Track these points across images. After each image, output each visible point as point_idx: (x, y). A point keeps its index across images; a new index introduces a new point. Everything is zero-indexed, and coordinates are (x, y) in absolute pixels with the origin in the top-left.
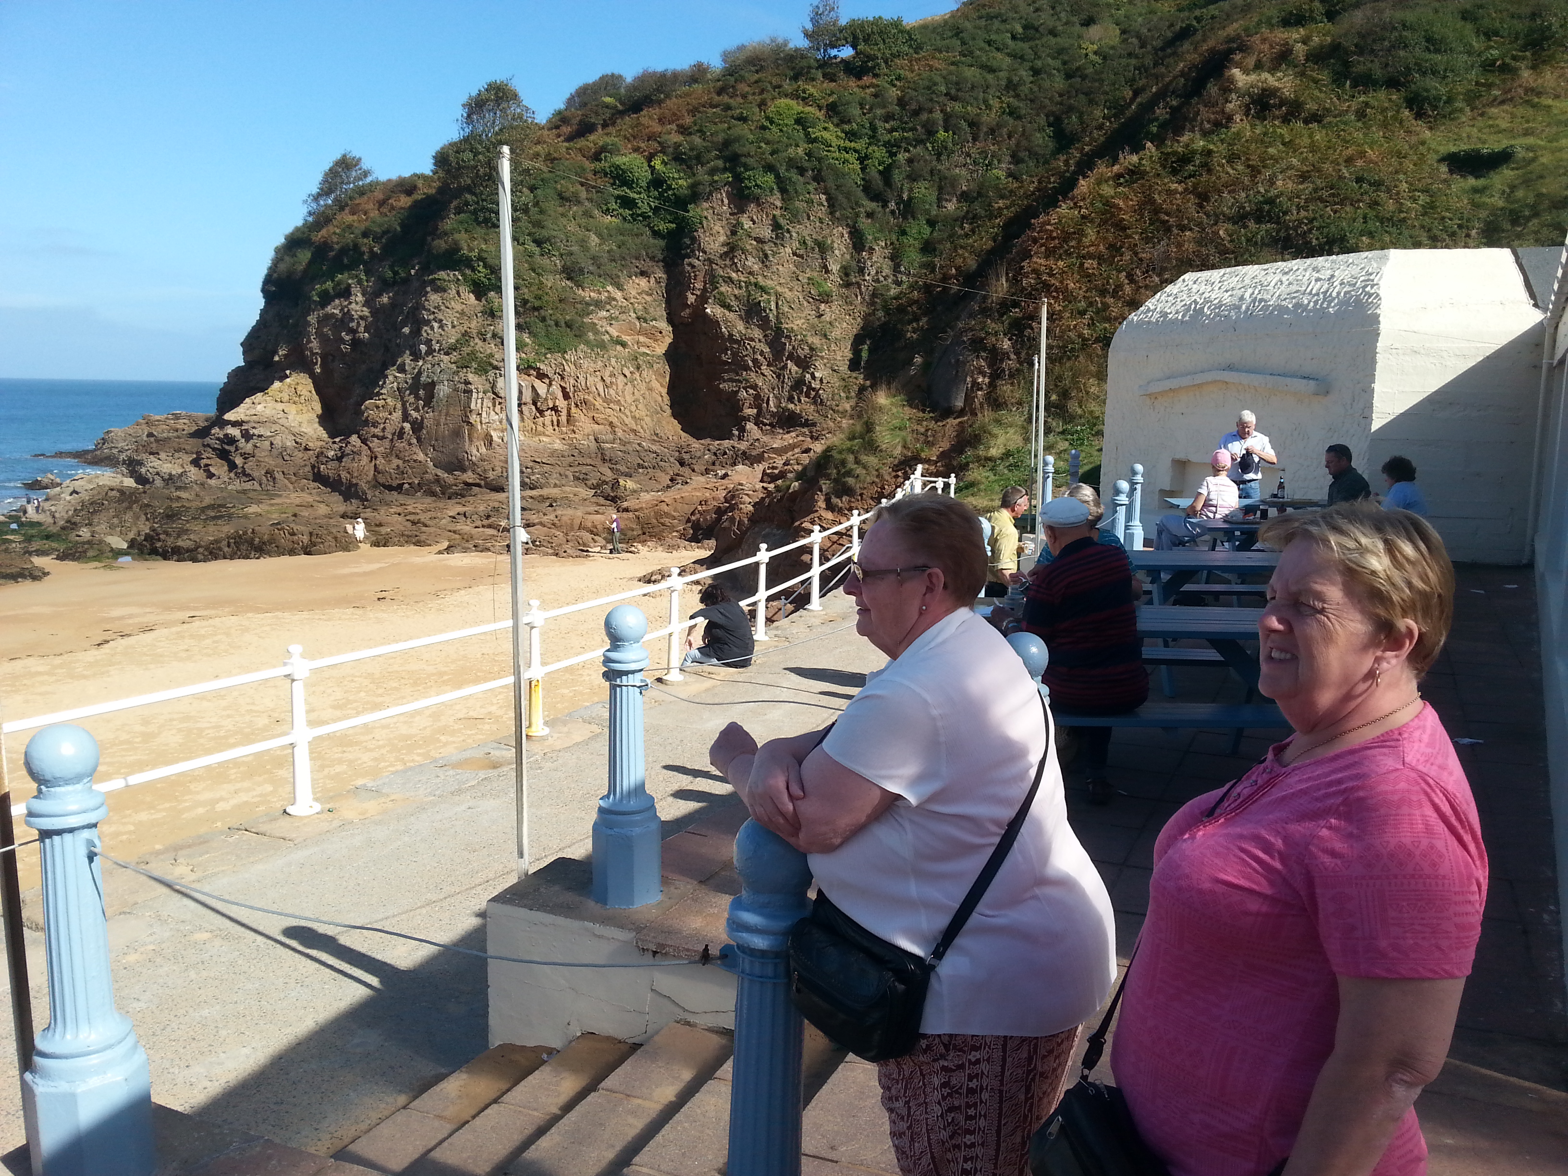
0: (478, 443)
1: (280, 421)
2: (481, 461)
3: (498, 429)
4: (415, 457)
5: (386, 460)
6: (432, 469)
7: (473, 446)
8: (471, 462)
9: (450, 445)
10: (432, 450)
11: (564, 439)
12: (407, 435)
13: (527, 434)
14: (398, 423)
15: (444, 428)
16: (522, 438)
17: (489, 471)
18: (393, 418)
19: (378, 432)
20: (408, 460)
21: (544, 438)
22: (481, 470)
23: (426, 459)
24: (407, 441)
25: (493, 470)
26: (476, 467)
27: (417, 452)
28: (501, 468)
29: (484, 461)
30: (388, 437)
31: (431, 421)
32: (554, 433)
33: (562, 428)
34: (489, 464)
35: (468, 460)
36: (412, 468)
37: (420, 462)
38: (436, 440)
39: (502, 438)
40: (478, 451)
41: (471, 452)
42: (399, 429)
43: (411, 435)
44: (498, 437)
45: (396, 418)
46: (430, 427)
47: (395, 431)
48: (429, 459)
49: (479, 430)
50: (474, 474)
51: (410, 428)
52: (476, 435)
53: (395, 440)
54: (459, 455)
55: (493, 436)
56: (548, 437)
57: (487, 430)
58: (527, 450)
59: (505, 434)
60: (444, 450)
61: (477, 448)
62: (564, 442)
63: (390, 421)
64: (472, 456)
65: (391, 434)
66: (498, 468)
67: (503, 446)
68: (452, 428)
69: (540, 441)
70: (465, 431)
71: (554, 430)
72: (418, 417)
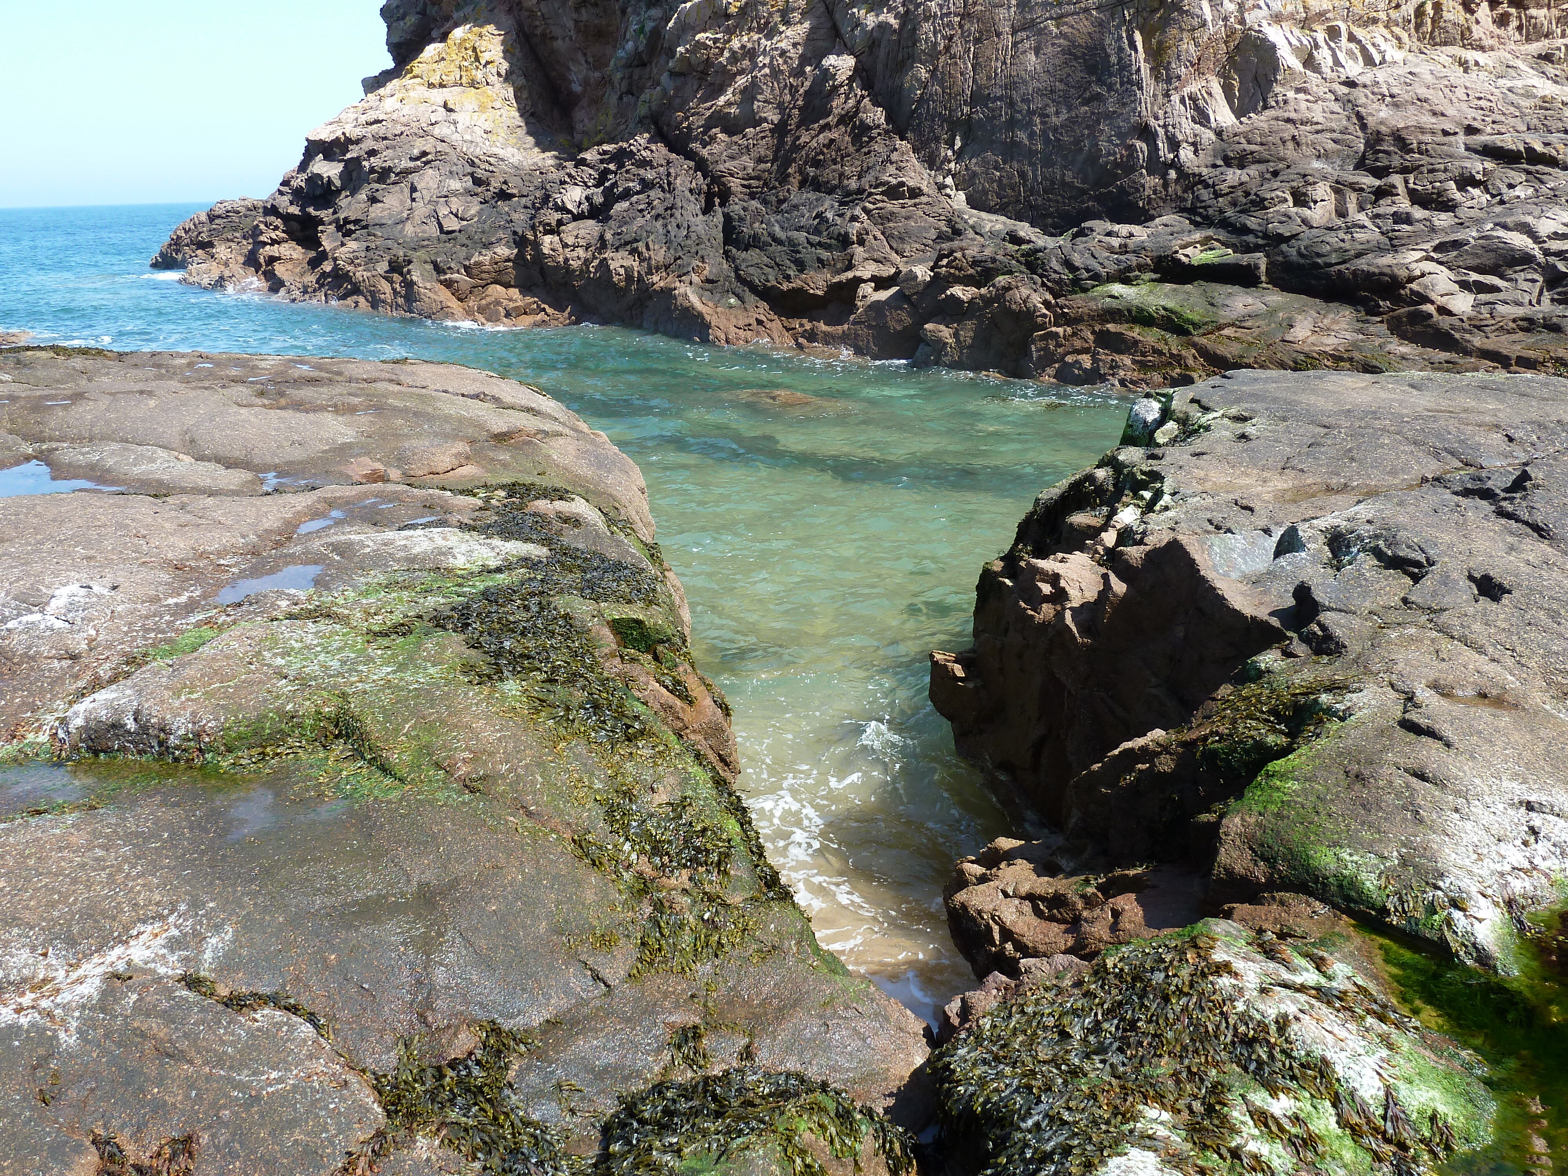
1: (437, 131)
2: (1228, 162)
3: (1291, 17)
4: (889, 176)
5: (765, 202)
6: (973, 216)
7: (1175, 98)
8: (1173, 174)
9: (1052, 110)
10: (958, 144)
11: (1547, 57)
12: (847, 98)
13: (1404, 36)
14: (804, 60)
15: (1015, 44)
16: (1393, 53)
17: (1282, 207)
18: (783, 45)
19: (729, 104)
20: (860, 191)
21: (1471, 55)
22: (1234, 204)
23: (940, 179)
24: (844, 120)
25: (1300, 199)
26: (1205, 194)
27: (895, 156)
28: (1337, 191)
29: (1241, 161)
30: (765, 120)
31: (950, 25)
32: (1501, 32)
33: (1533, 12)
34: (1275, 174)
35: (1156, 166)
36: (883, 219)
37: (915, 193)
38: (978, 98)
39: (1311, 55)
40: (1202, 117)
41: (1165, 126)
42: (807, 84)
43: (863, 97)
44: (1296, 51)
45: (795, 45)
46: (947, 49)
47: (794, 90)
48: (949, 181)
49: (1204, 24)
50: (1197, 225)
51: (856, 69)
52: (1189, 48)
53: (793, 122)
54: (1103, 145)
55: (1273, 47)
56: (1482, 48)
57: (1242, 22)
58: (1437, 99)
59: (1321, 36)
60: (1022, 136)
61: (1197, 108)
62: (1550, 69)
63: (772, 58)
64: (1174, 145)
65: (781, 107)
66: (1322, 191)
67: (1321, 91)
68: (1062, 35)
69: (1464, 65)
70: (1138, 37)
71: (1502, 21)
72: (887, 23)
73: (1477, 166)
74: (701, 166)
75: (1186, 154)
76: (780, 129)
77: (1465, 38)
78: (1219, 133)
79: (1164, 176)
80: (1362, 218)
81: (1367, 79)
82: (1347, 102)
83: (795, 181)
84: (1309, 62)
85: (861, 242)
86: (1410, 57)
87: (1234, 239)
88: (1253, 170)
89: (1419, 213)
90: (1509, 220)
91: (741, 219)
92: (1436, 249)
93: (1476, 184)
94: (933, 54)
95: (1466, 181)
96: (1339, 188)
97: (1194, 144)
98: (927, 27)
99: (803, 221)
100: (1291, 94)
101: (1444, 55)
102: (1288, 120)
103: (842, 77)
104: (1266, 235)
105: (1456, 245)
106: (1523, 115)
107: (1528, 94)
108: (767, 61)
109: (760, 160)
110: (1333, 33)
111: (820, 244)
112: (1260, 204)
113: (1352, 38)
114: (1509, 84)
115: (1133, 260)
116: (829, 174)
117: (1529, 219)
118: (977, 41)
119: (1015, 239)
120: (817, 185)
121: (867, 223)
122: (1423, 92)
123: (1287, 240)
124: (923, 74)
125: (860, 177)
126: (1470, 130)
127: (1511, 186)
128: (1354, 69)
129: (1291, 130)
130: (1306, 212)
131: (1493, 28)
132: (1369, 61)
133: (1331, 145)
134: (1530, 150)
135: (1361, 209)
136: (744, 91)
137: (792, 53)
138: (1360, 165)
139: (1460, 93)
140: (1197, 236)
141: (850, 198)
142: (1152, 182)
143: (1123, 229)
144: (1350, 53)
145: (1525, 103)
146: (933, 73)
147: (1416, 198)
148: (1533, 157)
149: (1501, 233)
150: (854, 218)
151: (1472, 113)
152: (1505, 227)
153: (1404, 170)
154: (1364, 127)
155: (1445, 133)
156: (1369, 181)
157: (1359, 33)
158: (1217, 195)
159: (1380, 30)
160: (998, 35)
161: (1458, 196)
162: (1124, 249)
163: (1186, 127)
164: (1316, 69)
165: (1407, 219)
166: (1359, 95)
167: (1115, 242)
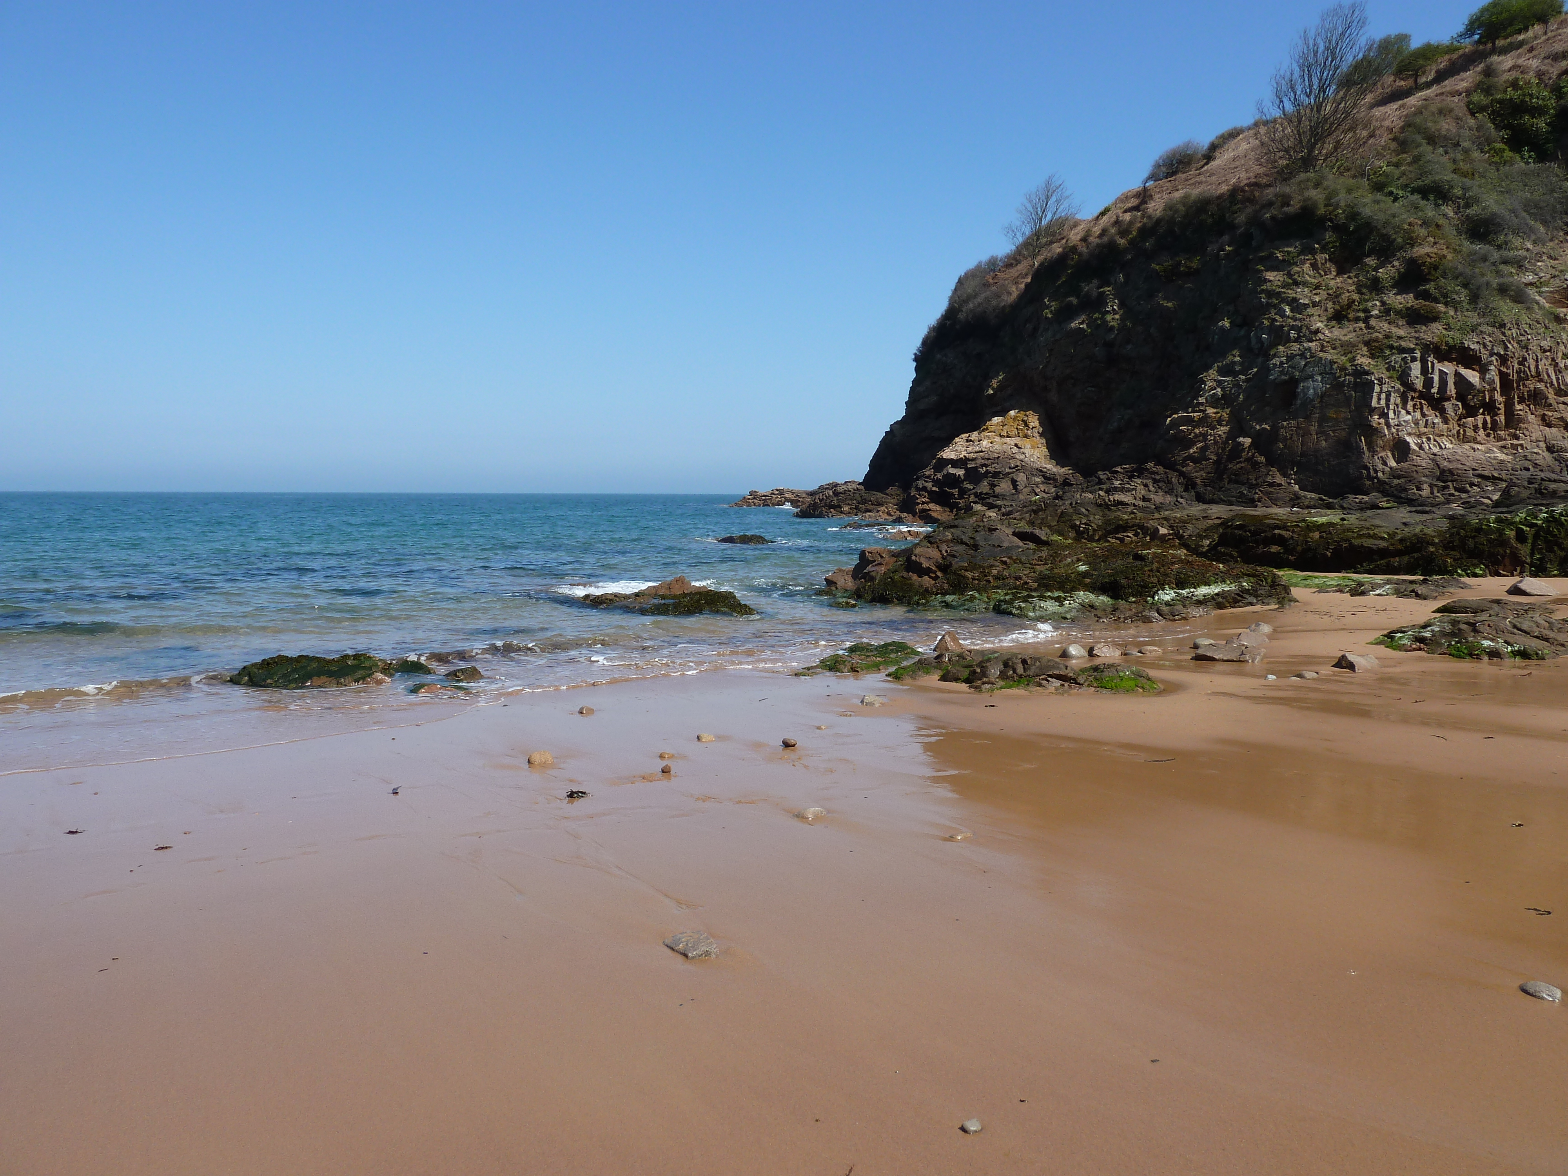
0: (1382, 454)
2: (1394, 477)
3: (1414, 434)
4: (1269, 479)
5: (1213, 487)
6: (1302, 493)
7: (1376, 457)
8: (1376, 481)
9: (1332, 460)
10: (1295, 470)
11: (1504, 447)
12: (1248, 453)
13: (1453, 440)
14: (1228, 439)
15: (1317, 438)
16: (1449, 445)
17: (1413, 491)
18: (1220, 433)
19: (1194, 452)
20: (1258, 484)
21: (1476, 446)
22: (1396, 490)
23: (1288, 481)
24: (1248, 460)
25: (1419, 489)
26: (1387, 487)
27: (1271, 473)
28: (1430, 487)
29: (1399, 477)
30: (1211, 459)
31: (1292, 430)
32: (1488, 438)
33: (1499, 432)
34: (1410, 481)
35: (1370, 478)
36: (1268, 494)
37: (1280, 485)
38: (1303, 455)
39: (1421, 446)
40: (1385, 464)
41: (1373, 466)
42: (1230, 447)
43: (1255, 453)
44: (1416, 444)
45: (1224, 433)
46: (1291, 438)
47: (1223, 449)
48: (1292, 481)
49: (1385, 435)
50: (1385, 496)
51: (1251, 443)
52: (1380, 442)
53: (1224, 460)
54: (1351, 471)
55: (1409, 443)
56: (1482, 444)
57: (1398, 435)
58: (1463, 460)
59: (1424, 440)
60: (1320, 467)
61: (1383, 461)
62: (1505, 451)
63: (1215, 437)
64: (1376, 472)
65: (1217, 454)
66: (1425, 486)
67: (1425, 457)
68: (1335, 436)
69: (1474, 449)
70: (1362, 438)
71: (1488, 435)
72: (1265, 428)
73: (1476, 480)
74: (1182, 474)
75: (1380, 474)
76: (1217, 462)
77: (1475, 441)
78: (1391, 468)
79: (1373, 481)
80: (1439, 495)
81: (1440, 453)
82: (1433, 460)
83: (1226, 481)
84: (1421, 448)
85: (1259, 501)
86: (1455, 446)
87: (1397, 500)
88: (1403, 480)
89: (1457, 493)
90: (1484, 496)
91: (1204, 493)
92: (1462, 504)
93: (1476, 485)
94: (1285, 439)
95: (1472, 484)
96: (1431, 486)
97: (1382, 471)
98: (1282, 430)
99: (1233, 494)
100: (1415, 457)
101: (1467, 446)
102: (1414, 465)
103: (1247, 445)
104: (1407, 499)
105: (1468, 502)
106: (1493, 465)
107: (1495, 458)
108: (1212, 438)
109: (1209, 473)
110: (1429, 439)
111: (1242, 502)
112: (1406, 490)
113: (1435, 440)
114: (1489, 455)
115: (1364, 506)
116: (1243, 478)
117: (1490, 495)
118: (1302, 436)
119: (1321, 499)
120: (1237, 482)
121: (1261, 495)
122: (1458, 458)
123: (1414, 500)
124: (1281, 446)
125: (1256, 480)
126: (1474, 470)
127: (1487, 486)
128: (1436, 450)
129: (1415, 468)
130: (1420, 492)
131: (1485, 437)
132: (1441, 448)
133: (1428, 473)
134: (1493, 476)
135: (1438, 492)
136: (1201, 448)
137: (1223, 436)
138: (1438, 479)
139: (1471, 458)
140: (1385, 499)
141: (1252, 487)
142: (1368, 483)
143: (1360, 497)
144: (1434, 445)
145: (1495, 461)
146: (1285, 446)
147: (1456, 489)
148: (1494, 478)
149: (1482, 499)
150: (1256, 493)
151: (1475, 464)
152: (1483, 498)
153: (1452, 481)
154: (1439, 468)
155: (1465, 470)
156: (1441, 484)
157: (1437, 439)
158: (1391, 487)
159: (1444, 439)
160: (1311, 435)
161: (1469, 489)
162: (1360, 502)
163: (1380, 466)
164: (1423, 450)
165: (1453, 495)
166: (1437, 458)
167: (1357, 501)
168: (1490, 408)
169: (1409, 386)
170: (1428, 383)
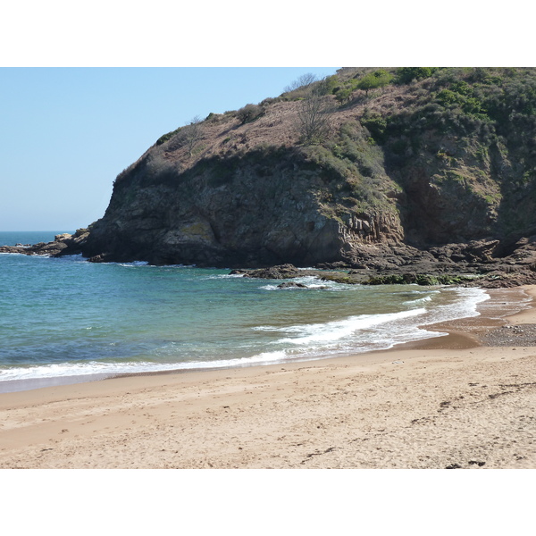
168: (372, 233)
169: (349, 226)
170: (354, 225)
